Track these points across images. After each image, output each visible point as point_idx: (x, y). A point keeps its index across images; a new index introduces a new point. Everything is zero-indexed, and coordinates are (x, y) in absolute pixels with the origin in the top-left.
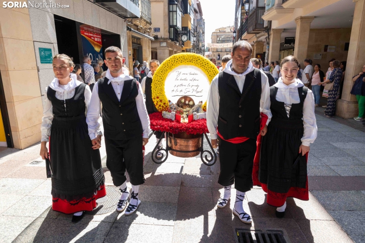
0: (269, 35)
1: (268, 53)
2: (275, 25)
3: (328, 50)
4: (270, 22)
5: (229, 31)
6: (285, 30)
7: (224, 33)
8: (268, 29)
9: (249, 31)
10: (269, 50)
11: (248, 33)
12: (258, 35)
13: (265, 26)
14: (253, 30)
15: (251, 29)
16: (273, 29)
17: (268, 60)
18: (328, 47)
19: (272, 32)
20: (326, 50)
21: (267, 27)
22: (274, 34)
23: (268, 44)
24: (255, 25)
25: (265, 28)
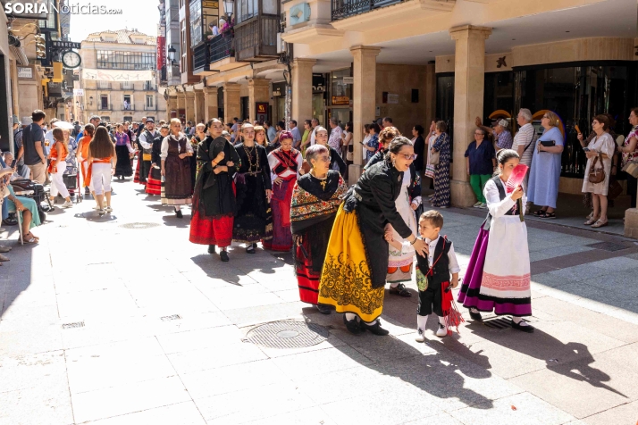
0: (290, 70)
1: (291, 103)
2: (301, 52)
3: (389, 101)
4: (291, 46)
5: (128, 41)
6: (318, 61)
7: (114, 46)
8: (287, 58)
9: (241, 56)
10: (291, 98)
11: (238, 60)
12: (256, 66)
13: (279, 51)
14: (255, 57)
15: (249, 54)
16: (298, 59)
17: (291, 115)
18: (389, 95)
19: (295, 64)
20: (385, 100)
21: (283, 54)
22: (300, 67)
23: (291, 85)
24: (260, 48)
25: (279, 54)
